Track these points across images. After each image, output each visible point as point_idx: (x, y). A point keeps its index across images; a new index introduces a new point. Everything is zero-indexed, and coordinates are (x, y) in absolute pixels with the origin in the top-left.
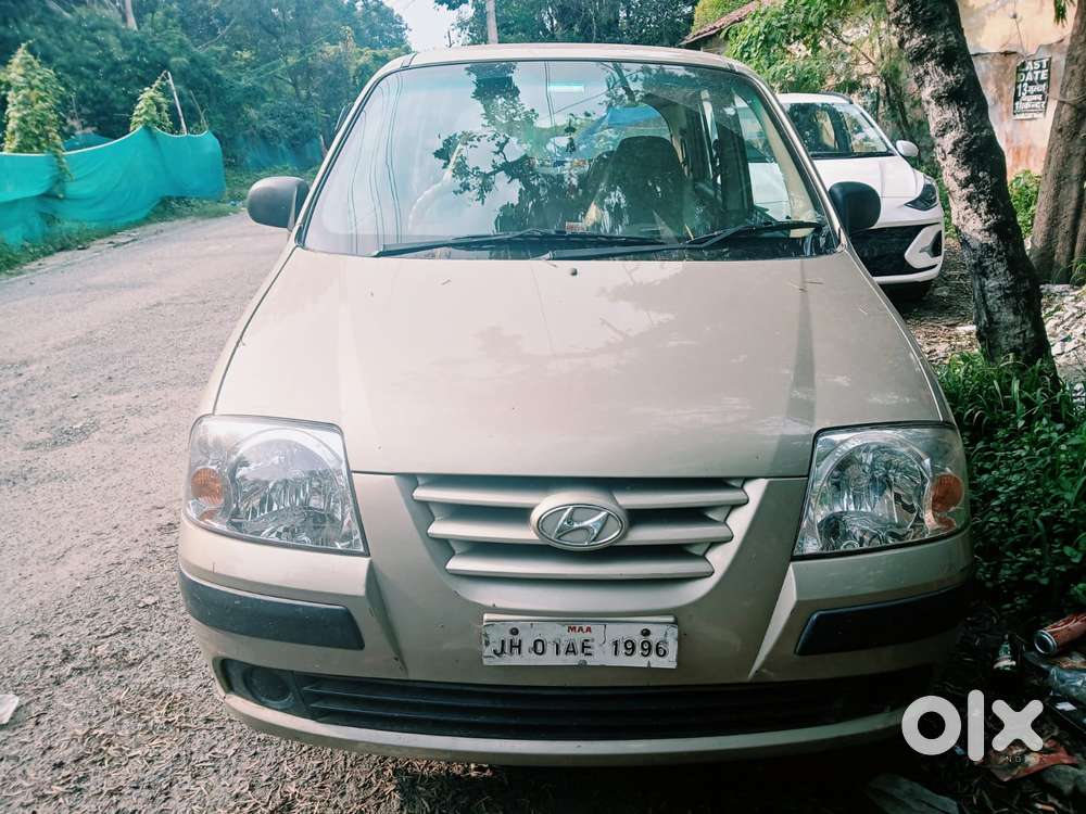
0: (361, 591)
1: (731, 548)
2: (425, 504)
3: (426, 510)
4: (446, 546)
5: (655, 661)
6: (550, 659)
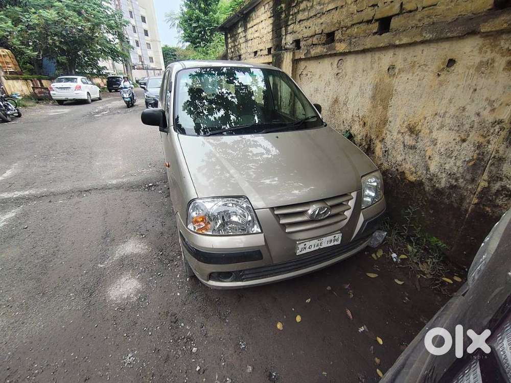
0: (264, 244)
1: (351, 210)
2: (277, 215)
3: (278, 217)
4: (284, 226)
5: (336, 243)
6: (313, 249)
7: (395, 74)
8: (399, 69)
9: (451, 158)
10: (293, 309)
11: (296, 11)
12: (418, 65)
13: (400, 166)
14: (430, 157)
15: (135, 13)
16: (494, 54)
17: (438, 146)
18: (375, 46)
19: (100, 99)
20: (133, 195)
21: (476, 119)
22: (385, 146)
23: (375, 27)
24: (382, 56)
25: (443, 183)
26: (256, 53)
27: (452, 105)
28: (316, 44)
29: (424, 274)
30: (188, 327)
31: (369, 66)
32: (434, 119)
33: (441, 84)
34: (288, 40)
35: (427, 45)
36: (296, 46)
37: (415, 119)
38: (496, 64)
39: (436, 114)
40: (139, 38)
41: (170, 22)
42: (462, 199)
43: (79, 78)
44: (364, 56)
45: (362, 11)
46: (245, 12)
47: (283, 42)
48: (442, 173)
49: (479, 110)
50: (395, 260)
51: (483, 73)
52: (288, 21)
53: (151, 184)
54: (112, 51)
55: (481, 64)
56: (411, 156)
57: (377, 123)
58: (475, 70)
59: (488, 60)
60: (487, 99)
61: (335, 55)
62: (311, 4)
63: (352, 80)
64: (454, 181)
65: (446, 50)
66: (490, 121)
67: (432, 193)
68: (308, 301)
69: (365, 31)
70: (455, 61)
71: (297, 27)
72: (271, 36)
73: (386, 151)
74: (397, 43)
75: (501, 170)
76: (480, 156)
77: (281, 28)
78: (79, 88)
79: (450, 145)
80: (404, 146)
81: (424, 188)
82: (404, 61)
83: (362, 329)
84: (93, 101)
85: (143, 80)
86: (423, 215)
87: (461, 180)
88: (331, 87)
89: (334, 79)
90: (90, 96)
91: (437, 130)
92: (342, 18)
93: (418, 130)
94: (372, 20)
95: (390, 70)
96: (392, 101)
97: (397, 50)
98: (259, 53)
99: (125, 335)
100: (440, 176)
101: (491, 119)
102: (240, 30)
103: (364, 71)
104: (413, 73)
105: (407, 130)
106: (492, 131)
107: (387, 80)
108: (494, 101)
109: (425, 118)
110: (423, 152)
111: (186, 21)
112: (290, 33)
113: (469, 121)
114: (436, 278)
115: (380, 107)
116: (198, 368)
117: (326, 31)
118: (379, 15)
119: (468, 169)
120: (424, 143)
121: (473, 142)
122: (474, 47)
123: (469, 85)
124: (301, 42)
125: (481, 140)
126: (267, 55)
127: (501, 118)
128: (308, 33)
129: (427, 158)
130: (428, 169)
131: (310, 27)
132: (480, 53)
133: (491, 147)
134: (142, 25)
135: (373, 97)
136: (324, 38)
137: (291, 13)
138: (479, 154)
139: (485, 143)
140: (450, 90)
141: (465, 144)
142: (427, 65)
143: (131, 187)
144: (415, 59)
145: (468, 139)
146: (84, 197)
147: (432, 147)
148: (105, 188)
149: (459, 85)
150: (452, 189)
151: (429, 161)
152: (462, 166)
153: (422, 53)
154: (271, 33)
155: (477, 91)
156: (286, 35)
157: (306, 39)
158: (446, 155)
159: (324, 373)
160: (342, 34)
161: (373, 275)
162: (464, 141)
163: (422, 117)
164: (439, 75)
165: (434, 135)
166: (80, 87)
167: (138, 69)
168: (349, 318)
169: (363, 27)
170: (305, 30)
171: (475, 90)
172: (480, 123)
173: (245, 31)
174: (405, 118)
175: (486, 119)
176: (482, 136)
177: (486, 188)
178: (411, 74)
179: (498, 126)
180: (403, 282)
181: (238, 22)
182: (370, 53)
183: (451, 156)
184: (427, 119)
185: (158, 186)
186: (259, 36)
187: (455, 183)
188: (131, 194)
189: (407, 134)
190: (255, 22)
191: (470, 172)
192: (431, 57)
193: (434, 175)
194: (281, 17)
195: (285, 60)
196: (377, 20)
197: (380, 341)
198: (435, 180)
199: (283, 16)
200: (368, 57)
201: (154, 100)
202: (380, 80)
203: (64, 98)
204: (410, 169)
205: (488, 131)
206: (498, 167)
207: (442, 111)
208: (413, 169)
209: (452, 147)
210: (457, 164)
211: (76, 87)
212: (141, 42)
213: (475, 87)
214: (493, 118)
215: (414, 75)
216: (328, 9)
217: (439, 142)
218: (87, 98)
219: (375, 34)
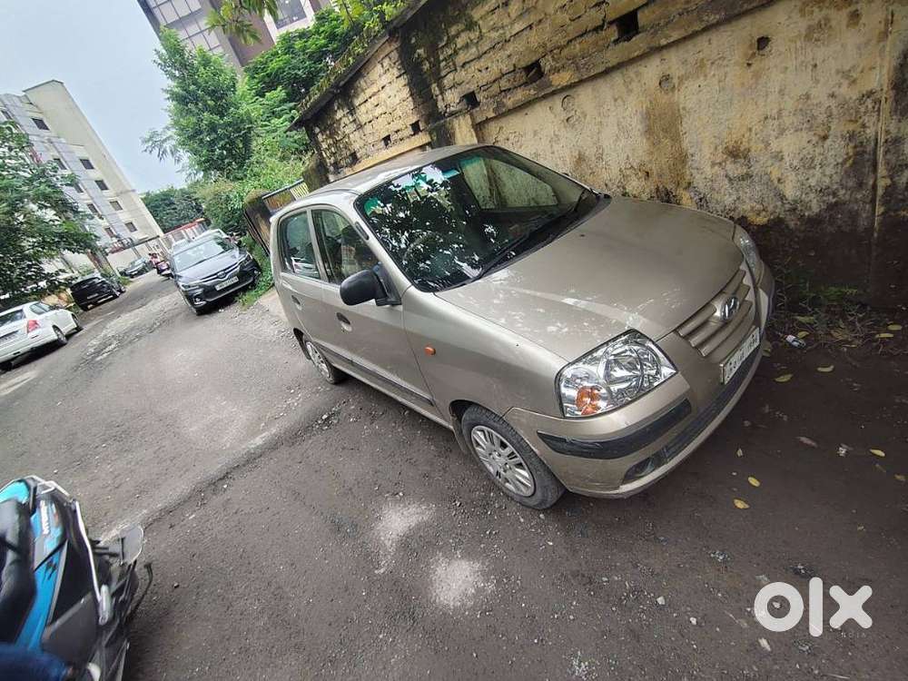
0: (688, 387)
1: (752, 290)
2: (684, 336)
3: (686, 338)
4: (698, 349)
6: (737, 367)
7: (674, 86)
8: (679, 78)
9: (814, 168)
10: (734, 474)
11: (450, 52)
12: (710, 62)
13: (734, 210)
14: (779, 180)
15: (66, 158)
16: (824, 12)
17: (787, 159)
18: (625, 59)
19: (78, 329)
20: (313, 447)
21: (833, 103)
22: (697, 193)
23: (613, 33)
24: (642, 69)
25: (815, 206)
26: (387, 139)
27: (786, 97)
28: (509, 89)
29: (850, 343)
30: (616, 578)
31: (623, 89)
32: (765, 126)
33: (757, 76)
34: (452, 98)
35: (714, 30)
36: (468, 104)
37: (734, 136)
38: (833, 23)
39: (766, 118)
40: (92, 198)
41: (156, 151)
42: (854, 216)
43: (26, 308)
44: (608, 78)
45: (579, 17)
46: (342, 83)
47: (441, 105)
48: (807, 194)
49: (833, 90)
50: (795, 343)
51: (819, 40)
52: (439, 70)
53: (325, 417)
54: (62, 237)
55: (810, 29)
56: (747, 190)
57: (670, 166)
58: (805, 40)
59: (820, 22)
60: (838, 72)
61: (554, 93)
62: (477, 33)
63: (599, 119)
64: (831, 197)
65: (749, 28)
66: (854, 98)
67: (803, 228)
68: (740, 453)
69: (596, 43)
70: (767, 38)
71: (461, 75)
72: (412, 103)
73: (701, 199)
74: (664, 42)
75: (902, 154)
76: (858, 149)
77: (429, 86)
78: (34, 325)
79: (805, 152)
80: (730, 180)
81: (787, 227)
82: (683, 63)
83: (842, 451)
84: (69, 336)
85: (133, 267)
86: (801, 265)
87: (842, 192)
88: (563, 142)
89: (563, 129)
90: (59, 330)
91: (776, 138)
92: (546, 37)
93: (745, 150)
94: (604, 24)
95: (662, 83)
96: (684, 126)
97: (664, 51)
98: (392, 138)
99: (536, 641)
100: (807, 200)
101: (854, 94)
102: (339, 114)
103: (616, 100)
104: (706, 76)
105: (725, 156)
106: (863, 110)
107: (664, 99)
108: (850, 71)
109: (750, 130)
110: (765, 178)
111: (191, 138)
112: (450, 88)
113: (823, 110)
114: (869, 339)
115: (667, 142)
116: (694, 621)
117: (523, 64)
118: (614, 14)
119: (846, 172)
120: (762, 163)
121: (839, 135)
122: (791, 12)
123: (803, 62)
124: (477, 95)
125: (851, 127)
126: (412, 135)
127: (869, 89)
128: (485, 78)
129: (776, 182)
130: (782, 197)
131: (487, 68)
132: (803, 15)
133: (870, 132)
134: (88, 175)
135: (649, 131)
136: (521, 77)
137: (441, 58)
138: (855, 147)
139: (859, 130)
140: (775, 79)
141: (828, 142)
142: (725, 58)
143: (294, 437)
144: (701, 55)
145: (831, 132)
146: (225, 489)
147: (777, 164)
148: (251, 460)
149: (786, 68)
150: (832, 210)
151: (780, 185)
152: (836, 173)
153: (710, 44)
154: (410, 98)
155: (818, 67)
156: (442, 93)
157: (486, 87)
158: (804, 166)
159: (860, 528)
160: (554, 59)
161: (784, 379)
162: (825, 138)
163: (745, 129)
164: (749, 65)
165: (774, 146)
166: (35, 323)
167: (113, 253)
168: (813, 447)
169: (590, 38)
170: (478, 75)
171: (815, 66)
172: (841, 105)
173: (352, 111)
174: (717, 141)
175: (848, 97)
176: (851, 121)
177: (890, 186)
178: (702, 78)
179: (869, 101)
180: (832, 367)
181: (330, 103)
182: (619, 71)
183: (813, 165)
184: (754, 129)
185: (339, 413)
186: (384, 110)
187: (834, 200)
188: (305, 445)
189: (728, 162)
190: (369, 92)
191: (852, 175)
192: (726, 45)
193: (795, 201)
194: (422, 70)
195: (457, 130)
196: (611, 23)
197: (880, 453)
198: (799, 209)
199: (426, 66)
200: (617, 78)
201: (200, 287)
202: (651, 102)
203: (10, 355)
204: (752, 208)
205: (857, 112)
206: (897, 152)
207: (775, 111)
208: (759, 207)
209: (809, 153)
210: (827, 173)
211: (28, 326)
212: (99, 204)
213: (812, 63)
214: (857, 92)
215: (709, 77)
216: (514, 33)
217: (786, 154)
218: (56, 338)
219: (616, 42)
